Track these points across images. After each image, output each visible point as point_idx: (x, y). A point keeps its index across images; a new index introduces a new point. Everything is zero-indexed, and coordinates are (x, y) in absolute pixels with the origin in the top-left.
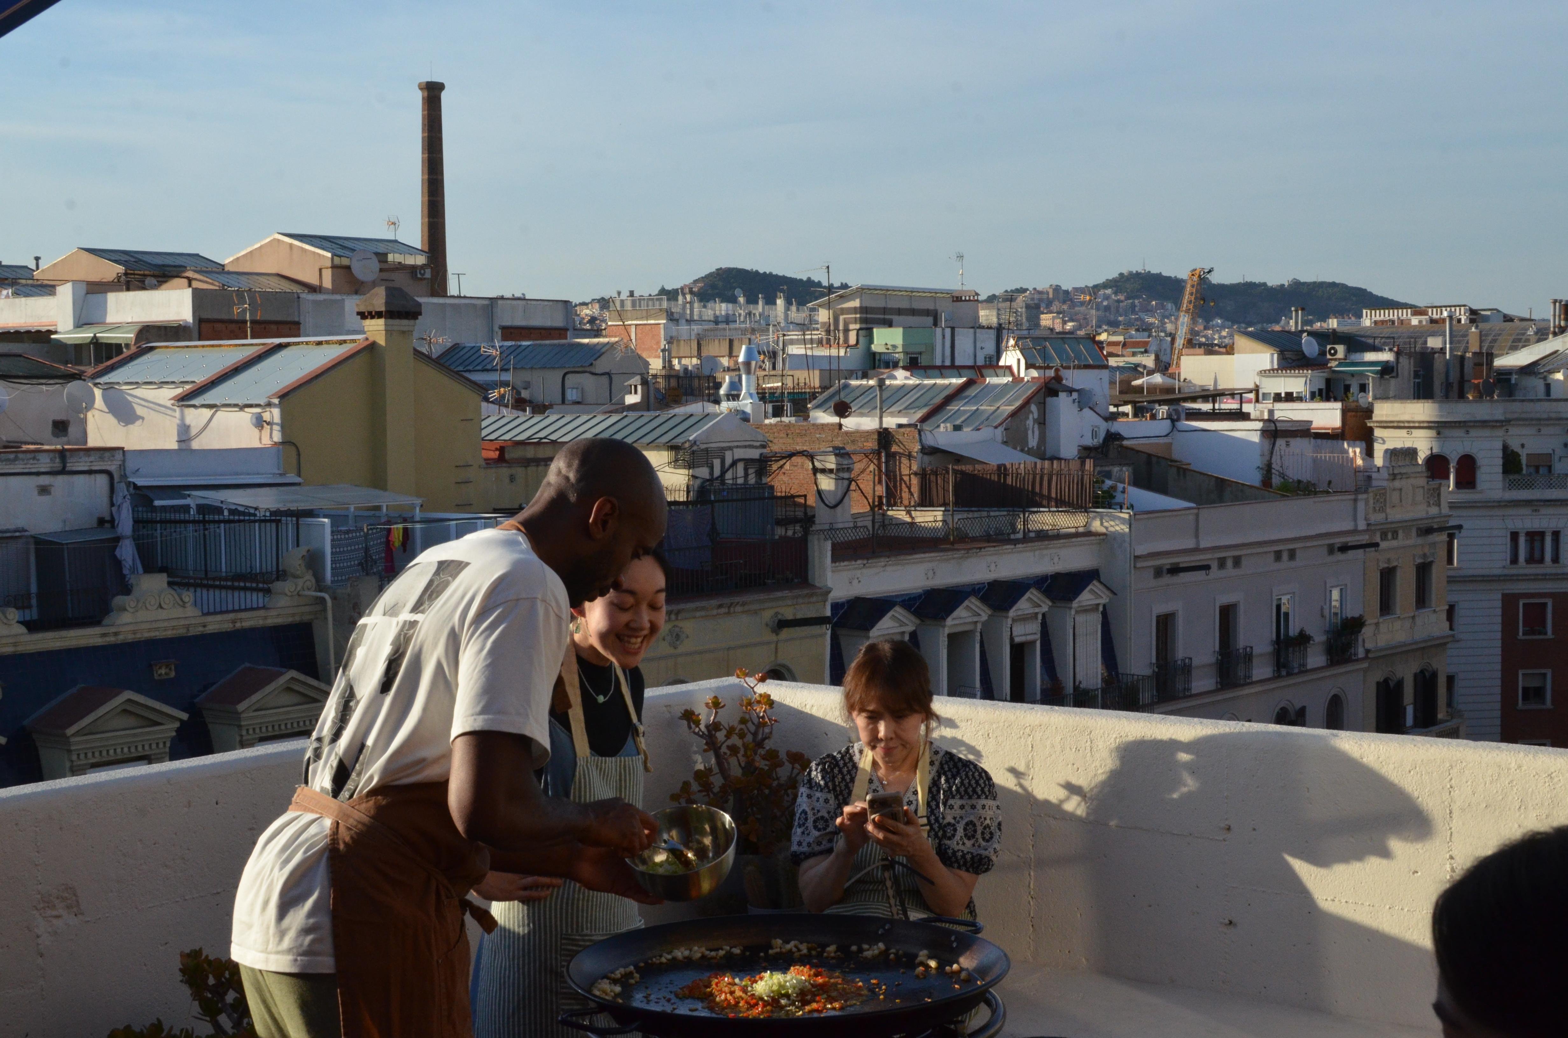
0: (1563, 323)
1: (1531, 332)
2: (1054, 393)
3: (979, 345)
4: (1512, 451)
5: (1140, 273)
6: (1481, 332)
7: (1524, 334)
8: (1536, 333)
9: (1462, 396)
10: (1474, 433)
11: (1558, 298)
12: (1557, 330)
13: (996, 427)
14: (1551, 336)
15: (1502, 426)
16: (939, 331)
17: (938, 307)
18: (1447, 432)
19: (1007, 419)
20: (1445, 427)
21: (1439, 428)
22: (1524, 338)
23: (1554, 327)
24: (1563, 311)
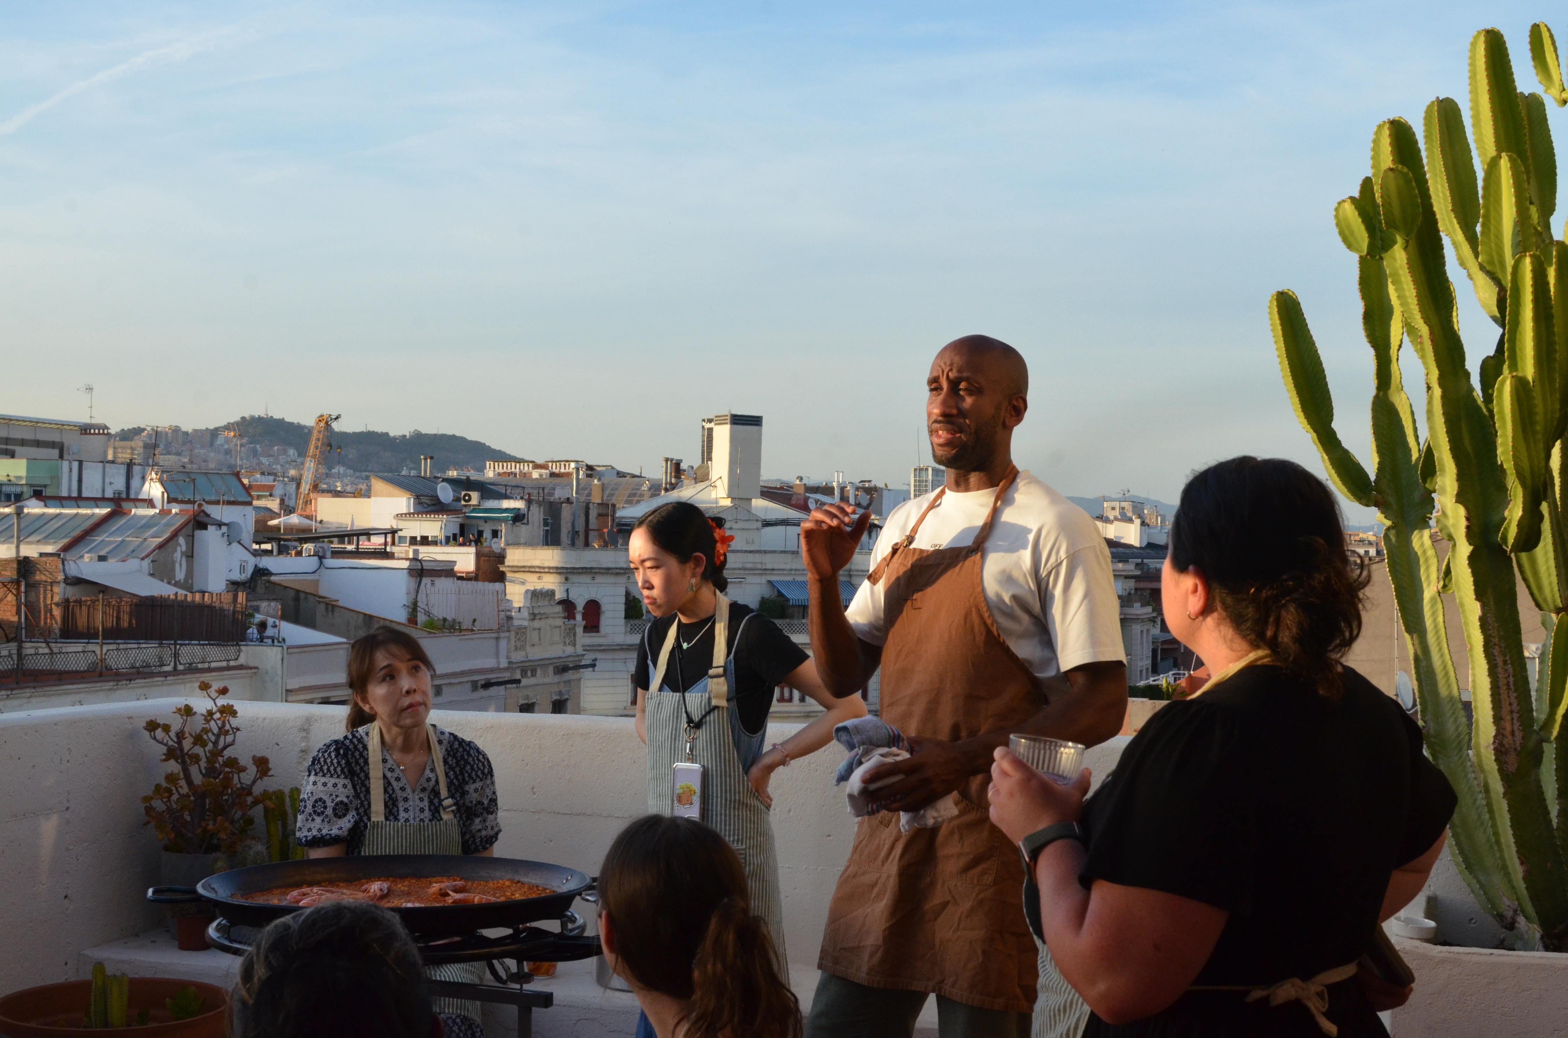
0: (673, 481)
1: (645, 488)
2: (203, 526)
3: (107, 481)
5: (263, 418)
6: (603, 484)
7: (638, 489)
8: (650, 489)
9: (587, 544)
10: (599, 579)
11: (670, 457)
12: (668, 486)
13: (143, 559)
14: (663, 492)
15: (625, 573)
16: (65, 464)
17: (64, 440)
18: (574, 578)
19: (154, 551)
20: (573, 573)
21: (566, 573)
22: (639, 492)
23: (666, 484)
24: (673, 469)
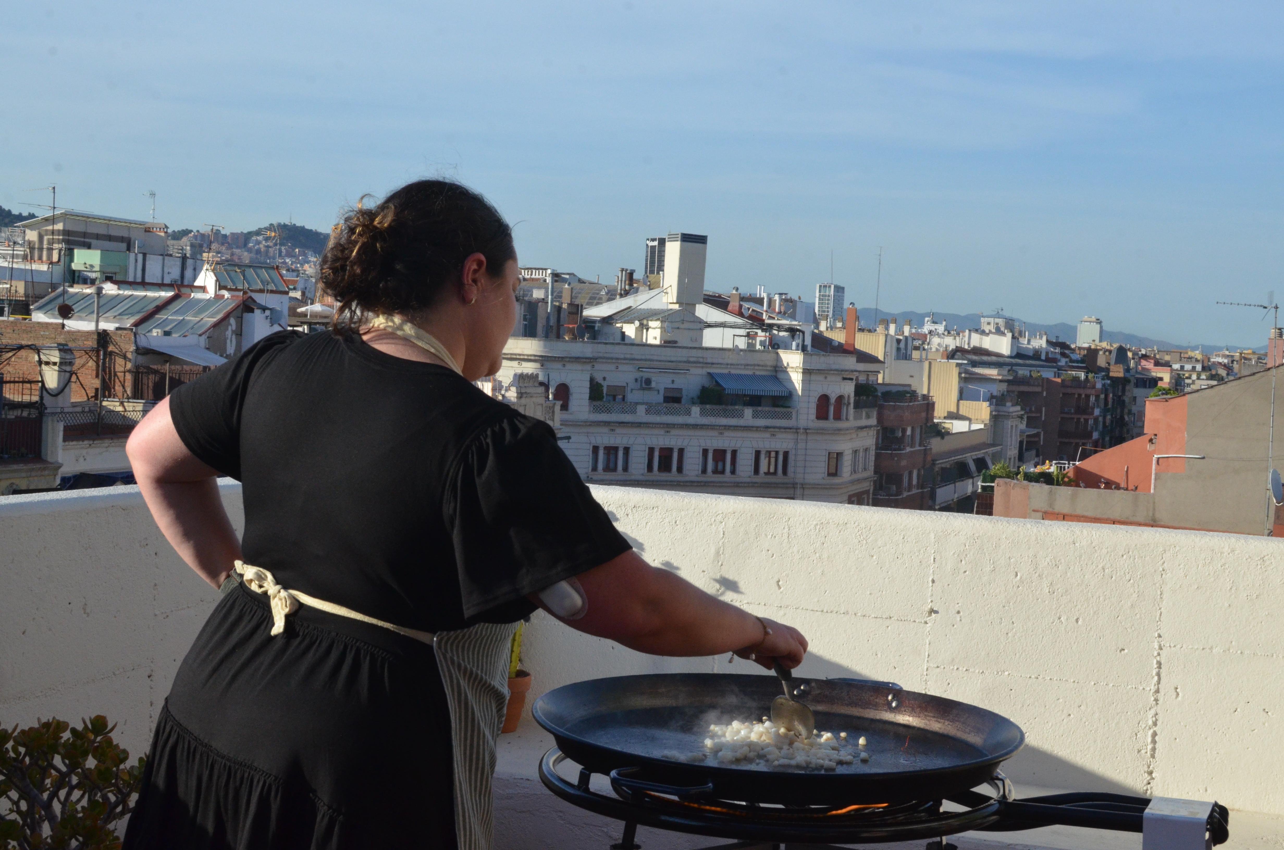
0: (627, 287)
1: (603, 293)
2: (251, 310)
3: (166, 270)
4: (597, 382)
5: (287, 225)
6: (572, 289)
7: (598, 294)
8: (607, 294)
9: (559, 336)
10: (569, 366)
11: (625, 267)
12: (623, 292)
13: (200, 335)
14: (618, 297)
15: (590, 362)
16: (132, 256)
17: (131, 236)
18: (549, 365)
19: (209, 329)
20: (547, 361)
21: (543, 360)
22: (598, 296)
23: (621, 290)
24: (627, 278)
